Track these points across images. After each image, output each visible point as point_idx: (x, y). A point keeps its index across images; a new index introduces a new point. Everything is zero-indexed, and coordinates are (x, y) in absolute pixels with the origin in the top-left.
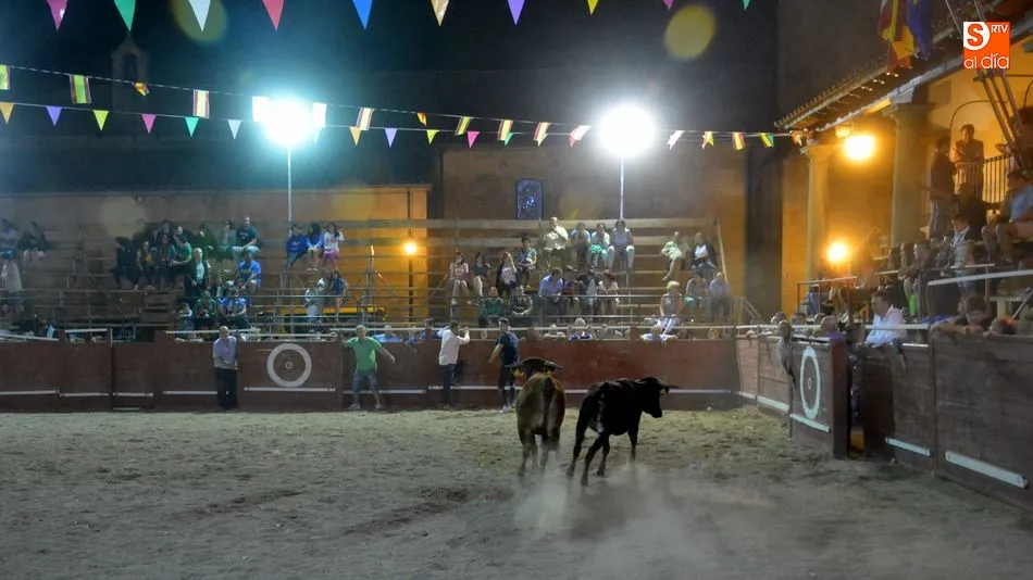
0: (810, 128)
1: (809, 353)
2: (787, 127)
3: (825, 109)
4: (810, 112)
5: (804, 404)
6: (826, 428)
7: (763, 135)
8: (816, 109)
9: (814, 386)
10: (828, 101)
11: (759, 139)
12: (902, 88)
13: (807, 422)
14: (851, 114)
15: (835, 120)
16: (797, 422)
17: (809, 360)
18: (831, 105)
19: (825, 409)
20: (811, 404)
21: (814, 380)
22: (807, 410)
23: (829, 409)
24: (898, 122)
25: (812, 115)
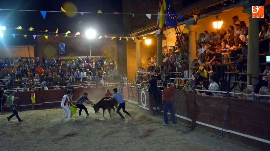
0: (136, 36)
1: (143, 92)
2: (131, 35)
3: (140, 33)
4: (137, 33)
5: (142, 103)
6: (148, 109)
7: (126, 38)
8: (138, 33)
9: (145, 99)
10: (141, 31)
11: (126, 39)
12: (158, 30)
13: (143, 107)
14: (146, 34)
15: (142, 35)
16: (140, 107)
17: (143, 94)
18: (142, 32)
19: (147, 105)
20: (144, 103)
21: (145, 98)
22: (143, 105)
23: (149, 105)
24: (157, 38)
25: (137, 34)
